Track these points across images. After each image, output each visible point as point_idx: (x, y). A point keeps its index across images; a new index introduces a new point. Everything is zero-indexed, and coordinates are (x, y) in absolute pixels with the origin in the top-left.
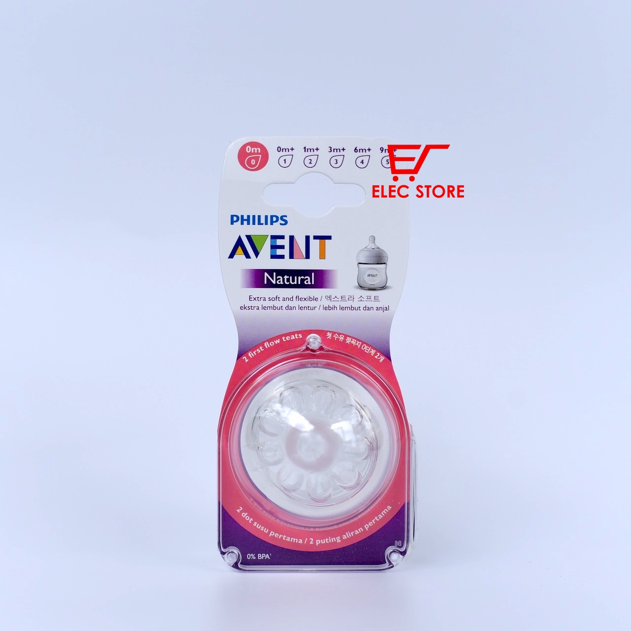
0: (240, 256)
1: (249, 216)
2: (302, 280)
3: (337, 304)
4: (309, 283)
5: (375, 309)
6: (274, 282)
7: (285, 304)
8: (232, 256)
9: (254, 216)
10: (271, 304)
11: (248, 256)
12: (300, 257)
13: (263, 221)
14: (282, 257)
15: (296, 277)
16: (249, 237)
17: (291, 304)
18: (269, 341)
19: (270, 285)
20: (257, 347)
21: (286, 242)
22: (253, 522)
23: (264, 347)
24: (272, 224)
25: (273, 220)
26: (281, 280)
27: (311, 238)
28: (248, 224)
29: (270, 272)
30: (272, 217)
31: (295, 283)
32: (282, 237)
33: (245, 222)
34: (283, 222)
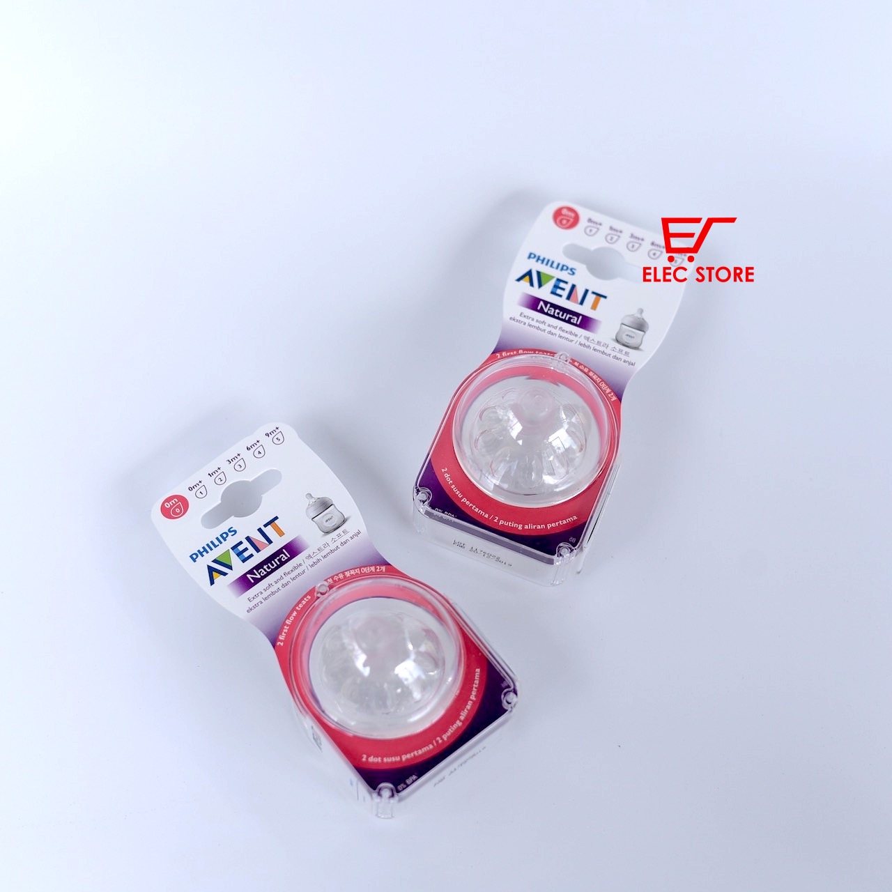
0: (219, 579)
1: (204, 548)
2: (279, 560)
3: (319, 557)
4: (286, 558)
5: (350, 539)
6: (259, 576)
7: (279, 585)
8: (212, 582)
9: (208, 545)
10: (269, 592)
11: (225, 574)
12: (265, 546)
13: (216, 543)
14: (251, 556)
15: (273, 562)
16: (215, 561)
17: (284, 581)
18: (288, 618)
19: (257, 581)
20: (282, 628)
21: (246, 544)
22: (382, 760)
23: (288, 625)
24: (225, 540)
25: (224, 537)
26: (263, 571)
27: (263, 528)
28: (207, 552)
29: (251, 572)
30: (221, 536)
31: (275, 565)
32: (241, 543)
33: (204, 553)
34: (233, 533)
